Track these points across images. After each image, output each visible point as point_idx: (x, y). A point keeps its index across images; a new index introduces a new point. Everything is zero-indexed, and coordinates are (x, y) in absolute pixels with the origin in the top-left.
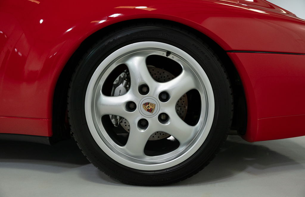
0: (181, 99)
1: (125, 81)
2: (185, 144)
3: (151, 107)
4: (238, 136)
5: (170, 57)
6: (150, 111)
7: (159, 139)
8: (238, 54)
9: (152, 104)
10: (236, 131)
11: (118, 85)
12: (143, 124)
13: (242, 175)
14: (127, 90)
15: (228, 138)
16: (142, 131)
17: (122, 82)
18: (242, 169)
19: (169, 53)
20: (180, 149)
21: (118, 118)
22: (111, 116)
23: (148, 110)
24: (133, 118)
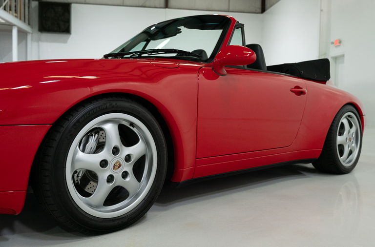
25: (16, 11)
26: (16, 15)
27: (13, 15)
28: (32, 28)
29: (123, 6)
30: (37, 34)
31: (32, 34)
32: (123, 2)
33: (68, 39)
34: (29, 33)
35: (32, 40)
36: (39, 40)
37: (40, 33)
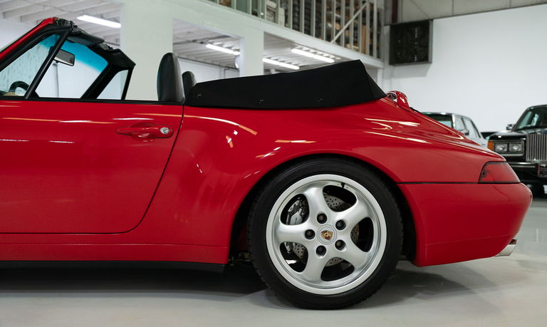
0: (355, 228)
1: (301, 209)
2: (359, 269)
3: (328, 235)
4: (407, 262)
5: (345, 187)
6: (328, 238)
7: (331, 265)
8: (407, 186)
9: (329, 232)
10: (404, 257)
11: (293, 213)
12: (321, 250)
13: (412, 299)
14: (304, 219)
15: (398, 267)
16: (321, 257)
17: (297, 210)
18: (411, 295)
19: (343, 184)
20: (354, 274)
21: (294, 244)
22: (285, 244)
23: (326, 238)
24: (312, 246)
25: (356, 43)
26: (357, 48)
27: (350, 49)
28: (383, 61)
29: (510, 8)
30: (389, 69)
31: (383, 69)
32: (510, 3)
33: (428, 69)
34: (379, 68)
35: (383, 77)
36: (392, 76)
37: (392, 67)
